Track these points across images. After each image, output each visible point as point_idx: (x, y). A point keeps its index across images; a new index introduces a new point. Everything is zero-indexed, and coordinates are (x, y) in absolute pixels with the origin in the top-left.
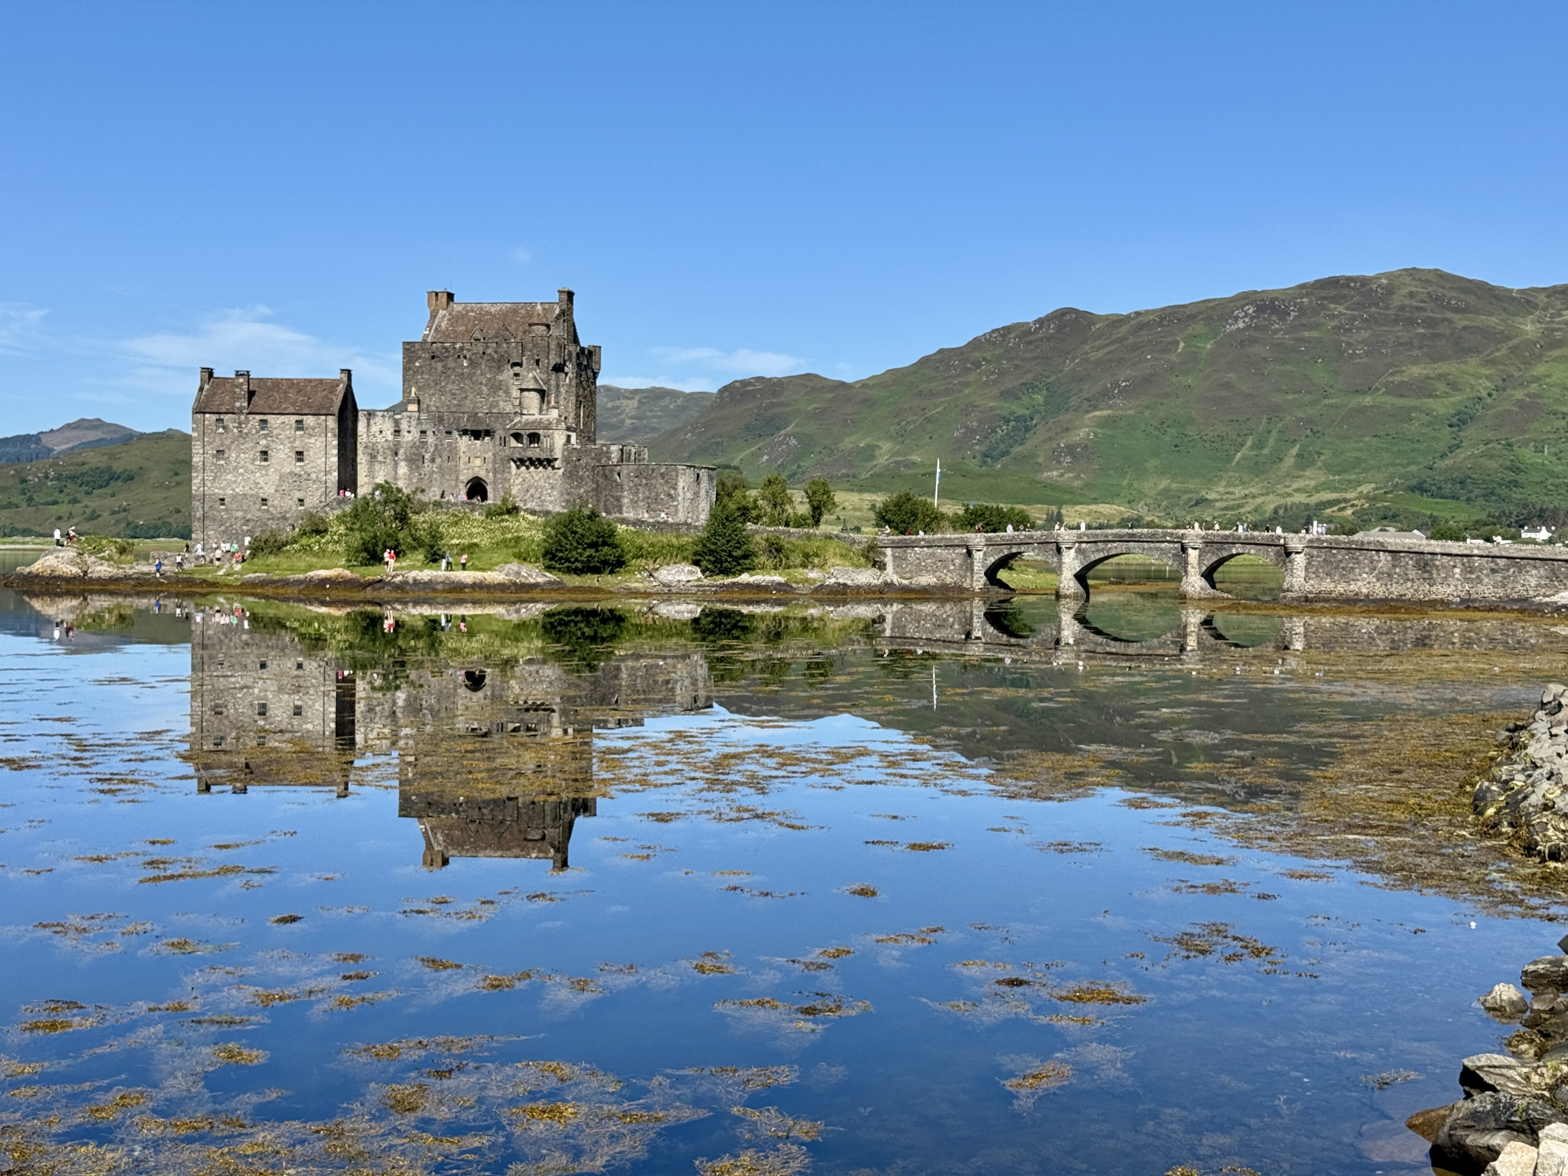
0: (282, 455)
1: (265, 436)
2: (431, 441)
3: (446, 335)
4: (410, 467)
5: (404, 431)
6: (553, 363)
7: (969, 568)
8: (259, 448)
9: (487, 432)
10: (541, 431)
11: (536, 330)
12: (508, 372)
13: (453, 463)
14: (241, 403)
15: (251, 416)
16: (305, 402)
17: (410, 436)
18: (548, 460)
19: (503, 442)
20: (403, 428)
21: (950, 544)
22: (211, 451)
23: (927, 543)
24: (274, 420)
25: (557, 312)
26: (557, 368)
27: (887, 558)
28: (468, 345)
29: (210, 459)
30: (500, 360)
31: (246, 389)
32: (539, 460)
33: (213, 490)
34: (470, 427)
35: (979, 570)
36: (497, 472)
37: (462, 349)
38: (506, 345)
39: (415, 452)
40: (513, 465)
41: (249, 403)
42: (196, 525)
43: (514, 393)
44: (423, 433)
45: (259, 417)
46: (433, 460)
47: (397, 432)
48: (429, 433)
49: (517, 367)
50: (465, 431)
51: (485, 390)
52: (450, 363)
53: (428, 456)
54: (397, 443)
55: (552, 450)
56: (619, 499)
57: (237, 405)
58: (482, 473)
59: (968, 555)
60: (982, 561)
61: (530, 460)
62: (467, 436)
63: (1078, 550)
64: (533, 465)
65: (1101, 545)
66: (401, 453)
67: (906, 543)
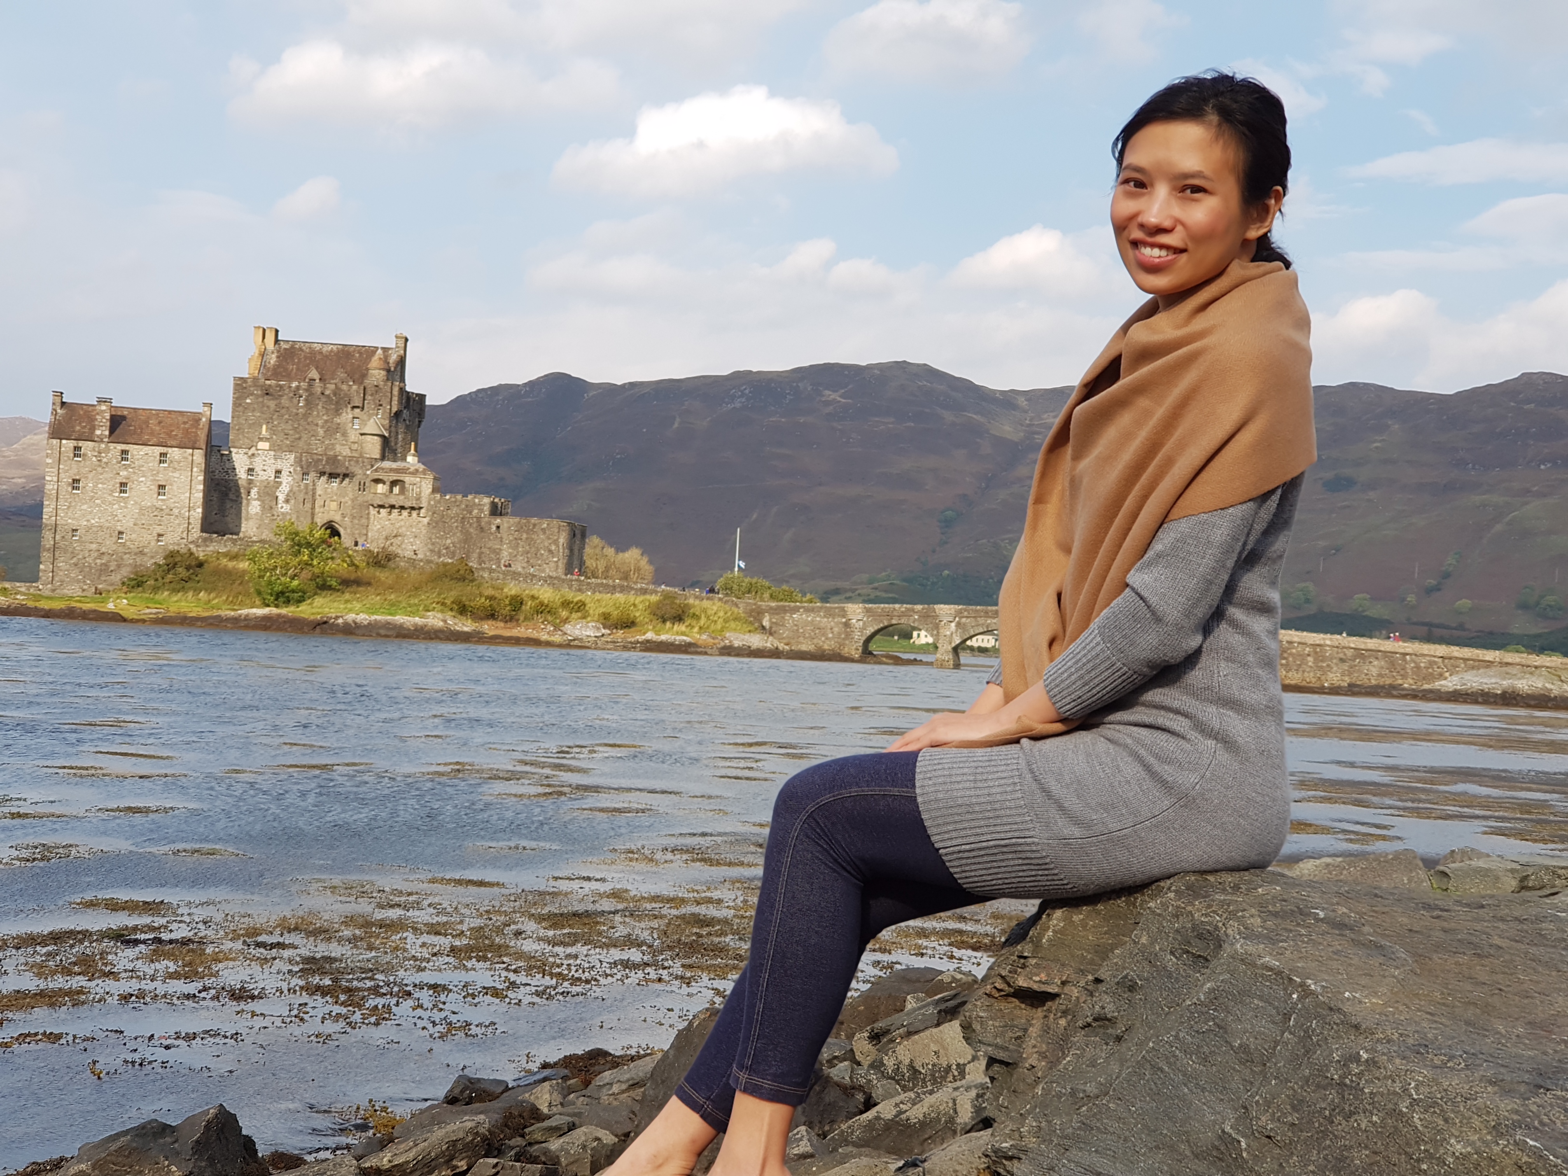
0: (143, 487)
1: (126, 467)
2: (286, 483)
3: (277, 372)
4: (263, 507)
5: (258, 469)
6: (395, 409)
7: (848, 636)
8: (119, 480)
9: (346, 476)
10: (407, 479)
11: (376, 375)
12: (347, 415)
13: (308, 505)
14: (102, 431)
15: (112, 446)
16: (169, 434)
17: (265, 474)
18: (413, 508)
19: (362, 487)
20: (258, 466)
21: (830, 614)
22: (66, 479)
23: (807, 610)
24: (136, 451)
25: (393, 358)
26: (397, 415)
27: (766, 623)
28: (304, 385)
29: (65, 488)
30: (339, 402)
31: (108, 417)
32: (402, 508)
33: (67, 520)
34: (328, 469)
35: (859, 638)
36: (354, 517)
37: (298, 388)
38: (344, 387)
39: (269, 493)
40: (373, 512)
41: (112, 430)
42: (45, 555)
43: (353, 436)
44: (278, 472)
45: (121, 447)
46: (287, 501)
47: (250, 470)
48: (284, 473)
49: (357, 411)
50: (322, 474)
51: (321, 432)
52: (285, 401)
53: (281, 497)
54: (250, 482)
55: (418, 499)
56: (497, 552)
57: (98, 432)
58: (337, 518)
59: (847, 625)
60: (862, 630)
61: (392, 507)
62: (324, 479)
63: (958, 625)
64: (395, 512)
65: (981, 621)
66: (254, 492)
67: (784, 610)
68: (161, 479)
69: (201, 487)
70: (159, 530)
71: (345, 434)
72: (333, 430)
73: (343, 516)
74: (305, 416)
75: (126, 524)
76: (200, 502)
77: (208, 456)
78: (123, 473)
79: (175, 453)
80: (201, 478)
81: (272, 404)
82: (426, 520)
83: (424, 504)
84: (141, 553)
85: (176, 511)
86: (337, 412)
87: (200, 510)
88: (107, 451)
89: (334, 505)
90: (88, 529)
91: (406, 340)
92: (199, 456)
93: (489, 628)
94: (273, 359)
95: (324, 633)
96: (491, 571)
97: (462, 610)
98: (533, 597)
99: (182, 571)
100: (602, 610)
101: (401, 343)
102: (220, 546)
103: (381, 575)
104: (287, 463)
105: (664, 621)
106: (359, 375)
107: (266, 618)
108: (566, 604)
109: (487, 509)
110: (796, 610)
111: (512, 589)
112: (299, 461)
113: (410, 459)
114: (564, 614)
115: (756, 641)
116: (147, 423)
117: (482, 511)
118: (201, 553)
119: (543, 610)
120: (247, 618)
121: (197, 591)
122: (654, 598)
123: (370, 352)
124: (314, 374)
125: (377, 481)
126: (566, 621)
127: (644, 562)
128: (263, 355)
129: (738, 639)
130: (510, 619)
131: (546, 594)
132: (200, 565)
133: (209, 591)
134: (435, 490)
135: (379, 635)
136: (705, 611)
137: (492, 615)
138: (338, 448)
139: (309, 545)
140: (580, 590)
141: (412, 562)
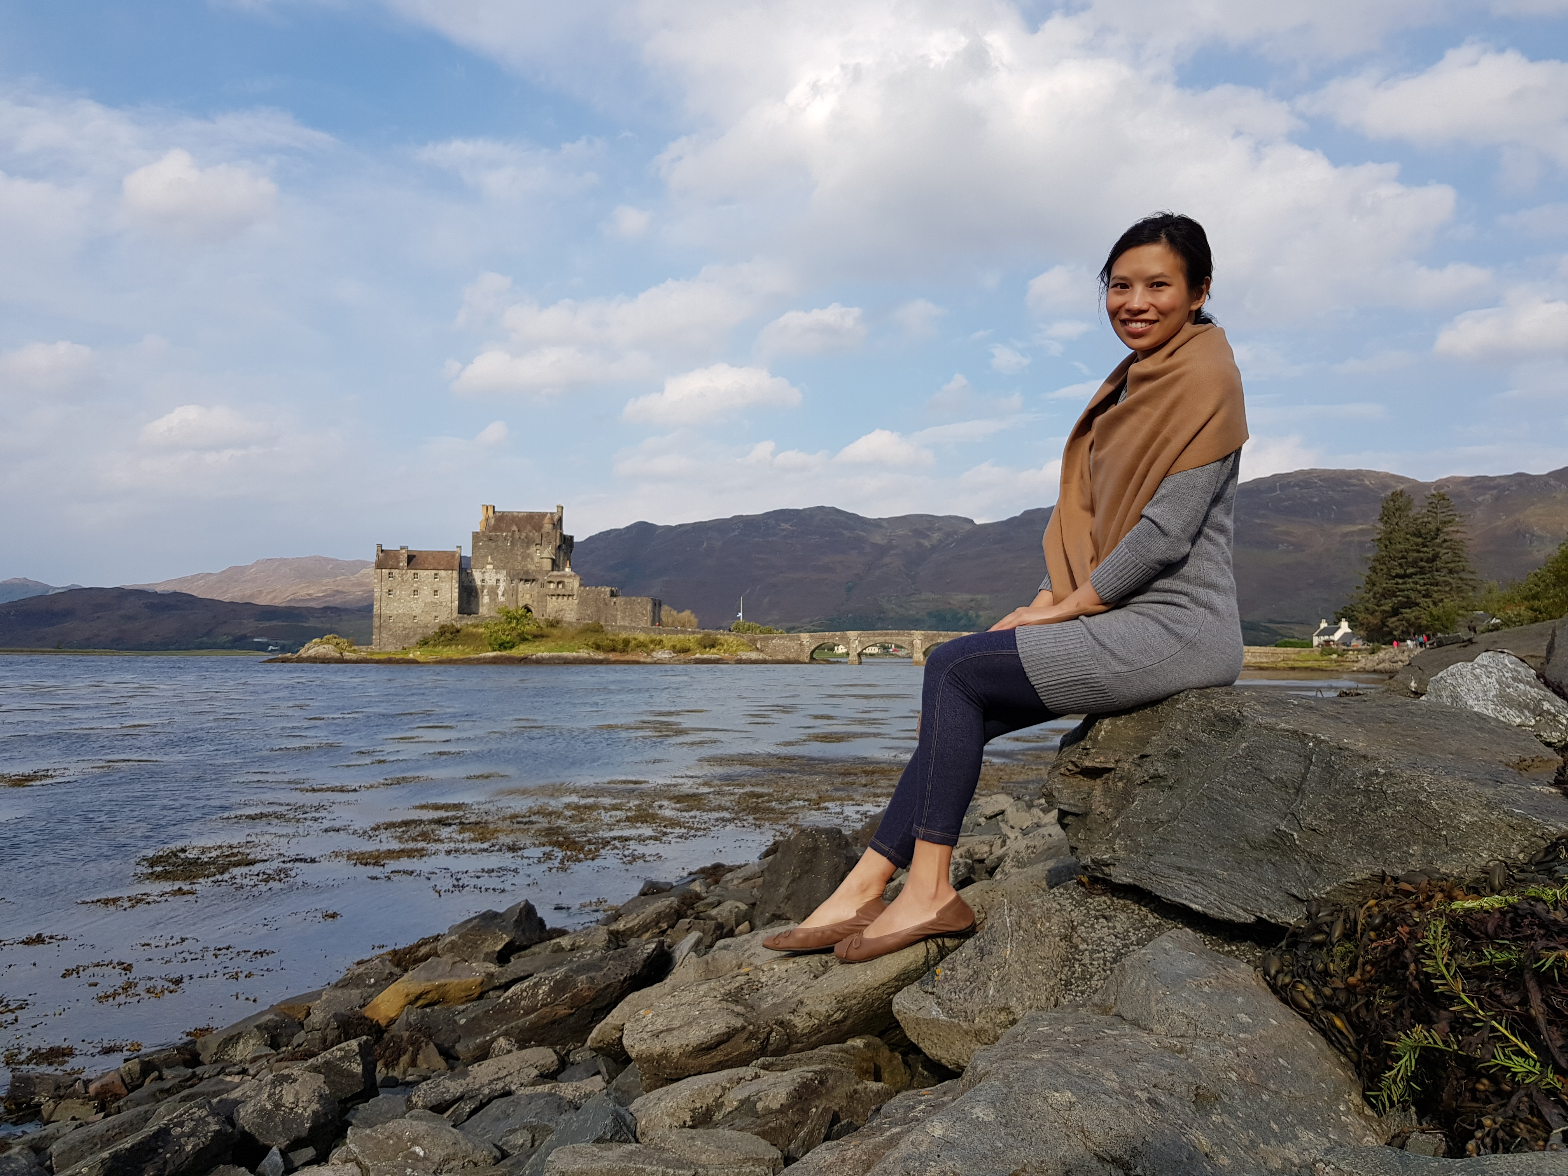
0: (426, 592)
1: (417, 582)
2: (502, 585)
3: (495, 528)
4: (490, 599)
5: (487, 579)
6: (558, 544)
7: (802, 651)
8: (413, 589)
9: (533, 580)
10: (566, 580)
11: (547, 527)
12: (533, 549)
13: (514, 597)
14: (403, 564)
15: (409, 571)
16: (439, 564)
17: (491, 582)
18: (569, 595)
19: (542, 586)
20: (487, 578)
21: (792, 639)
22: (385, 590)
23: (780, 638)
24: (422, 573)
25: (556, 518)
26: (559, 547)
27: (758, 646)
28: (510, 534)
29: (385, 595)
30: (529, 542)
31: (406, 556)
32: (564, 595)
33: (386, 611)
34: (524, 577)
35: (808, 651)
36: (538, 602)
37: (506, 536)
38: (531, 534)
39: (493, 591)
40: (548, 598)
41: (408, 563)
42: (375, 631)
43: (536, 560)
44: (498, 580)
45: (413, 571)
46: (503, 595)
47: (483, 580)
48: (501, 581)
49: (538, 546)
50: (521, 580)
51: (520, 558)
52: (500, 543)
53: (500, 593)
54: (483, 586)
55: (572, 590)
56: (615, 616)
57: (401, 564)
58: (530, 602)
59: (801, 644)
60: (809, 647)
61: (559, 595)
62: (522, 582)
63: (860, 641)
64: (560, 598)
65: (872, 638)
66: (485, 591)
67: (768, 638)
68: (435, 587)
69: (457, 590)
70: (435, 614)
71: (532, 559)
72: (526, 557)
73: (533, 601)
74: (511, 550)
75: (418, 611)
76: (457, 598)
77: (460, 574)
78: (415, 585)
79: (442, 573)
80: (457, 585)
81: (493, 545)
82: (576, 602)
83: (575, 593)
84: (427, 627)
85: (444, 604)
86: (528, 547)
87: (457, 602)
88: (406, 573)
89: (528, 596)
90: (398, 615)
91: (562, 508)
92: (455, 574)
93: (612, 656)
94: (492, 521)
95: (525, 663)
96: (612, 626)
97: (598, 647)
98: (635, 639)
99: (449, 636)
100: (671, 644)
101: (560, 510)
102: (469, 620)
103: (555, 631)
104: (502, 576)
105: (705, 648)
106: (538, 527)
107: (494, 658)
108: (652, 641)
109: (608, 593)
110: (774, 638)
111: (624, 635)
112: (508, 574)
113: (567, 570)
114: (652, 646)
115: (754, 655)
116: (427, 558)
117: (605, 595)
118: (458, 626)
119: (641, 645)
120: (484, 658)
121: (457, 645)
122: (699, 636)
123: (544, 515)
124: (515, 528)
125: (550, 582)
126: (653, 650)
127: (692, 617)
128: (487, 519)
129: (744, 655)
130: (624, 651)
131: (642, 637)
132: (458, 631)
133: (463, 645)
134: (581, 585)
135: (555, 663)
136: (726, 641)
137: (613, 650)
138: (529, 566)
139: (515, 618)
140: (660, 634)
141: (570, 623)
